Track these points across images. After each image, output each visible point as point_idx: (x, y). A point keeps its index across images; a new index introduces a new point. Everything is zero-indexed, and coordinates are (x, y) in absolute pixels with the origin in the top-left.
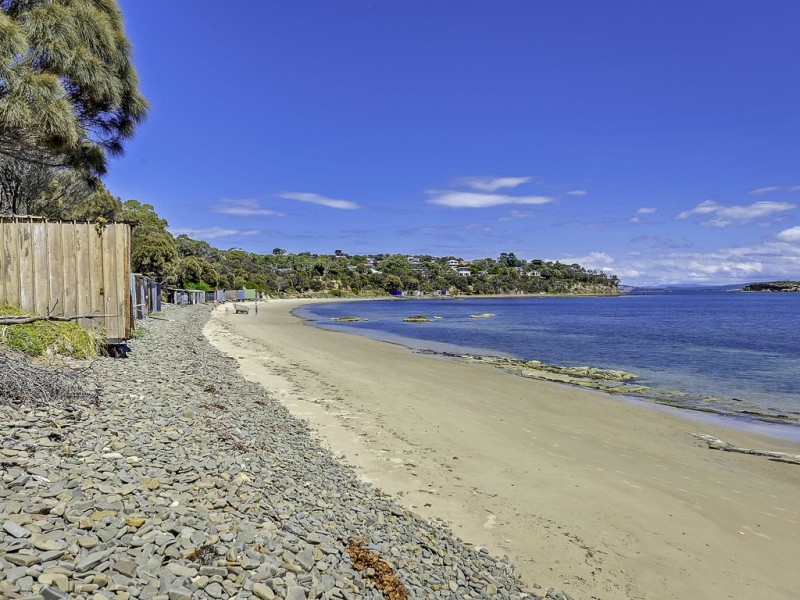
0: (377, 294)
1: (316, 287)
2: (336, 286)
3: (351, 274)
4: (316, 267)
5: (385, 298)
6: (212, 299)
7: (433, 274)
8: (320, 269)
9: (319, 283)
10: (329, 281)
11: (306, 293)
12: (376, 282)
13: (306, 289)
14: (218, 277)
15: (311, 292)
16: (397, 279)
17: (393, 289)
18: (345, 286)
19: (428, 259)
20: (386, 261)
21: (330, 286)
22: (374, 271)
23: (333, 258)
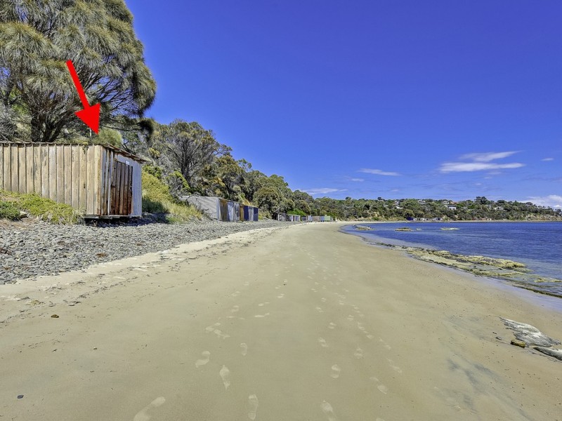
0: (399, 220)
1: (365, 216)
2: (376, 215)
3: (385, 209)
4: (366, 206)
5: (404, 222)
6: (305, 220)
7: (433, 209)
8: (368, 207)
9: (367, 214)
10: (372, 212)
11: (360, 219)
12: (399, 213)
13: (360, 217)
14: (310, 209)
15: (362, 218)
16: (410, 211)
17: (409, 217)
18: (381, 215)
19: (431, 201)
20: (405, 203)
21: (373, 215)
22: (398, 208)
23: (376, 201)
